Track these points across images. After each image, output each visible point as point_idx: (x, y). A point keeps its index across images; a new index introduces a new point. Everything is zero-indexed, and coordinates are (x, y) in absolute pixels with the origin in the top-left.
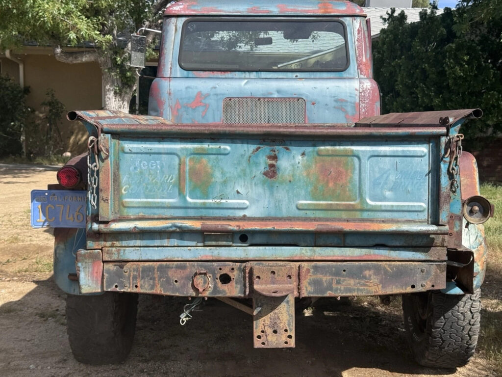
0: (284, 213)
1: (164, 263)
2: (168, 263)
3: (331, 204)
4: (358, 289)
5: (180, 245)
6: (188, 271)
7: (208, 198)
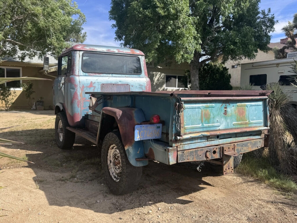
0: (230, 127)
1: (197, 149)
2: (198, 149)
3: (242, 123)
4: (247, 150)
5: (201, 142)
6: (204, 151)
7: (209, 124)
